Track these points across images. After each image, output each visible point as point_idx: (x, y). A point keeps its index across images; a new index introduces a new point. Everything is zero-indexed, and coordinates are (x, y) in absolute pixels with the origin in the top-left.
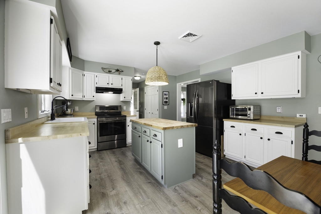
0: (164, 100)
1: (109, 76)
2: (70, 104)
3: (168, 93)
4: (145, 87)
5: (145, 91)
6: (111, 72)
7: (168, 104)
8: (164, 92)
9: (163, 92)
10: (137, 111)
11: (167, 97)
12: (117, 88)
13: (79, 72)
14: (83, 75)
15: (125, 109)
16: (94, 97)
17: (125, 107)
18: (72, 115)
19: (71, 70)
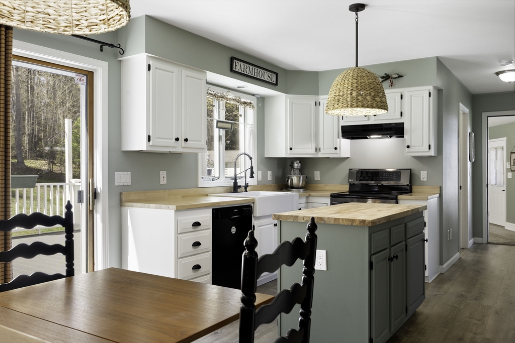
12: (390, 124)
13: (307, 101)
14: (318, 104)
15: (426, 180)
16: (336, 149)
17: (426, 172)
18: (301, 188)
19: (288, 99)
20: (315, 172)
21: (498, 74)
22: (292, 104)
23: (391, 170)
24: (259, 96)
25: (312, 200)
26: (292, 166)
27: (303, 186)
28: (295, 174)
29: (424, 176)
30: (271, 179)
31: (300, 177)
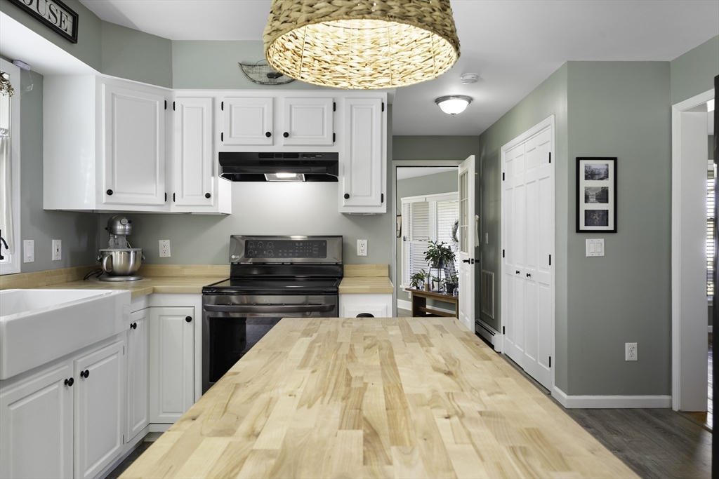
0: (584, 207)
1: (274, 100)
2: (124, 230)
3: (611, 163)
4: (503, 149)
5: (504, 167)
6: (280, 80)
7: (611, 227)
8: (583, 163)
9: (578, 160)
10: (468, 261)
11: (605, 191)
12: (313, 155)
13: (147, 95)
14: (170, 105)
15: (365, 254)
16: (208, 196)
17: (365, 241)
18: (132, 274)
19: (103, 86)
20: (161, 242)
21: (438, 101)
22: (112, 97)
23: (298, 238)
24: (26, 67)
25: (160, 300)
26: (111, 229)
27: (136, 269)
28: (116, 246)
29: (362, 248)
30: (60, 258)
31: (129, 253)
